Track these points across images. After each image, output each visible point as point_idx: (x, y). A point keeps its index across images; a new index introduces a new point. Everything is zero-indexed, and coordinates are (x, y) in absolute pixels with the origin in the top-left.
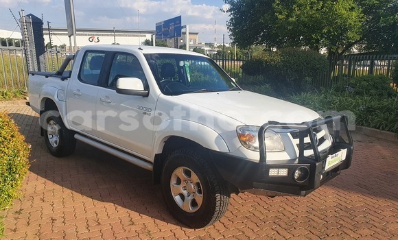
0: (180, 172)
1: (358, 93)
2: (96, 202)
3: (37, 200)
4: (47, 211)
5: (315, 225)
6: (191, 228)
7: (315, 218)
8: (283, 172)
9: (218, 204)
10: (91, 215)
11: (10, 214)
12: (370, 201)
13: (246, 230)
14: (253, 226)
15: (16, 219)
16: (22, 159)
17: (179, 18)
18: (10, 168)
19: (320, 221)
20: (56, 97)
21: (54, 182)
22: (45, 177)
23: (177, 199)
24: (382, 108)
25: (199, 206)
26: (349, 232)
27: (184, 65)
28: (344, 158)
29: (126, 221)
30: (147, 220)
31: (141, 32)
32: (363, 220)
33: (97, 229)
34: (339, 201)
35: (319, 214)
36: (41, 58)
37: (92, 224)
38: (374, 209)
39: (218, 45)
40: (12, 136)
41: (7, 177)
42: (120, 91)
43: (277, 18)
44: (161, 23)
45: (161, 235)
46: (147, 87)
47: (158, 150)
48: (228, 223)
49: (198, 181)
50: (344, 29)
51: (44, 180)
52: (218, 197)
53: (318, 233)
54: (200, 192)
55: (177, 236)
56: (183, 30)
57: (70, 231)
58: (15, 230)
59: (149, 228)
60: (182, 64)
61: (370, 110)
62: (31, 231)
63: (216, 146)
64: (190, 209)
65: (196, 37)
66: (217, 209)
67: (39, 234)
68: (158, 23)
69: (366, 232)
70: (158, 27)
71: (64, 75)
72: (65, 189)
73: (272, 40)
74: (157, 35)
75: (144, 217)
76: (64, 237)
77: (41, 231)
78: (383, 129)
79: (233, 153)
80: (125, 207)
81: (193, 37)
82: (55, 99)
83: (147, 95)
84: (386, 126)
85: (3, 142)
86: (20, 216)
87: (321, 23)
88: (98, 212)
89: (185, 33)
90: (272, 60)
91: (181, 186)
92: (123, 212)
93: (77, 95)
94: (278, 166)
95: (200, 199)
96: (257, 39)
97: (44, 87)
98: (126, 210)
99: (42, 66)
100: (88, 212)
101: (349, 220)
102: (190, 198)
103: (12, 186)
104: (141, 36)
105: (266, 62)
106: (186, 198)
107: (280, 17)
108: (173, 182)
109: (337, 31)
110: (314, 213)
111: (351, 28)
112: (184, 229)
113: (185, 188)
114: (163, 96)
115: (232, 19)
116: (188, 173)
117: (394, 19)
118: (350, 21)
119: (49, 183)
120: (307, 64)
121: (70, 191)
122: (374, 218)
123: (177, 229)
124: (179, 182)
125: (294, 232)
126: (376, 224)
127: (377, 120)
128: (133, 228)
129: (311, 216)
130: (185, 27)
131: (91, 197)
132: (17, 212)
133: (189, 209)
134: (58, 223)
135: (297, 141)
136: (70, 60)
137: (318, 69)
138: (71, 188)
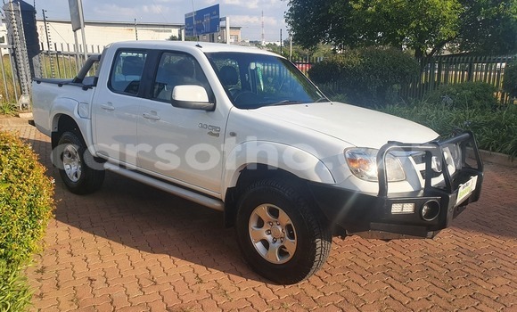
0: (262, 211)
1: (456, 105)
2: (145, 254)
3: (63, 254)
4: (80, 268)
5: (436, 274)
6: (279, 284)
7: (434, 266)
8: (409, 208)
9: (318, 251)
10: (141, 272)
11: (30, 274)
12: (496, 241)
13: (350, 284)
14: (358, 279)
15: (38, 280)
16: (45, 199)
17: (217, 7)
18: (31, 211)
19: (440, 269)
20: (76, 113)
21: (81, 228)
22: (68, 223)
23: (259, 246)
24: (490, 123)
25: (291, 255)
26: (480, 282)
27: (256, 68)
28: (474, 188)
29: (191, 278)
30: (218, 275)
31: (164, 26)
32: (494, 266)
33: (154, 291)
34: (458, 243)
35: (436, 259)
36: (35, 59)
37: (147, 284)
38: (502, 252)
39: (267, 43)
40: (31, 167)
41: (27, 223)
42: (177, 104)
43: (352, 8)
44: (192, 14)
45: (241, 295)
46: (212, 97)
47: (230, 182)
48: (325, 276)
49: (290, 222)
50: (436, 23)
51: (66, 226)
52: (319, 242)
53: (441, 285)
54: (291, 236)
55: (263, 295)
56: (222, 24)
57: (118, 294)
58: (41, 296)
59: (224, 287)
60: (253, 66)
61: (475, 127)
62: (64, 296)
63: (315, 175)
64: (278, 260)
65: (239, 33)
66: (317, 258)
67: (75, 300)
68: (189, 14)
69: (500, 281)
70: (188, 20)
71: (85, 82)
72: (99, 238)
73: (344, 36)
74: (186, 29)
75: (214, 271)
76: (111, 303)
77: (79, 295)
78: (493, 150)
79: (339, 184)
80: (185, 260)
81: (235, 32)
82: (75, 116)
83: (213, 109)
84: (497, 146)
85: (20, 175)
86: (44, 276)
87: (408, 15)
88: (150, 267)
89: (225, 27)
90: (349, 63)
91: (264, 230)
92: (185, 267)
93: (108, 110)
94: (402, 200)
95: (291, 245)
96: (324, 35)
97: (56, 100)
98: (188, 264)
99: (37, 71)
100: (137, 268)
101: (476, 267)
102: (278, 244)
103: (32, 236)
104: (166, 31)
105: (342, 65)
106: (271, 245)
107: (355, 6)
108: (253, 224)
109: (427, 26)
110: (431, 259)
111: (444, 21)
112: (269, 285)
113: (269, 232)
114: (235, 110)
115: (291, 9)
116: (274, 213)
117: (497, 10)
118: (444, 13)
119: (75, 230)
120: (394, 68)
121: (105, 240)
122: (506, 263)
123: (261, 286)
124: (260, 224)
125: (413, 284)
126: (510, 271)
127: (485, 138)
128: (203, 287)
129: (428, 264)
130: (225, 19)
131: (136, 248)
132: (38, 271)
133: (276, 259)
134: (99, 284)
135: (423, 166)
136: (93, 61)
137: (407, 74)
138: (107, 237)
